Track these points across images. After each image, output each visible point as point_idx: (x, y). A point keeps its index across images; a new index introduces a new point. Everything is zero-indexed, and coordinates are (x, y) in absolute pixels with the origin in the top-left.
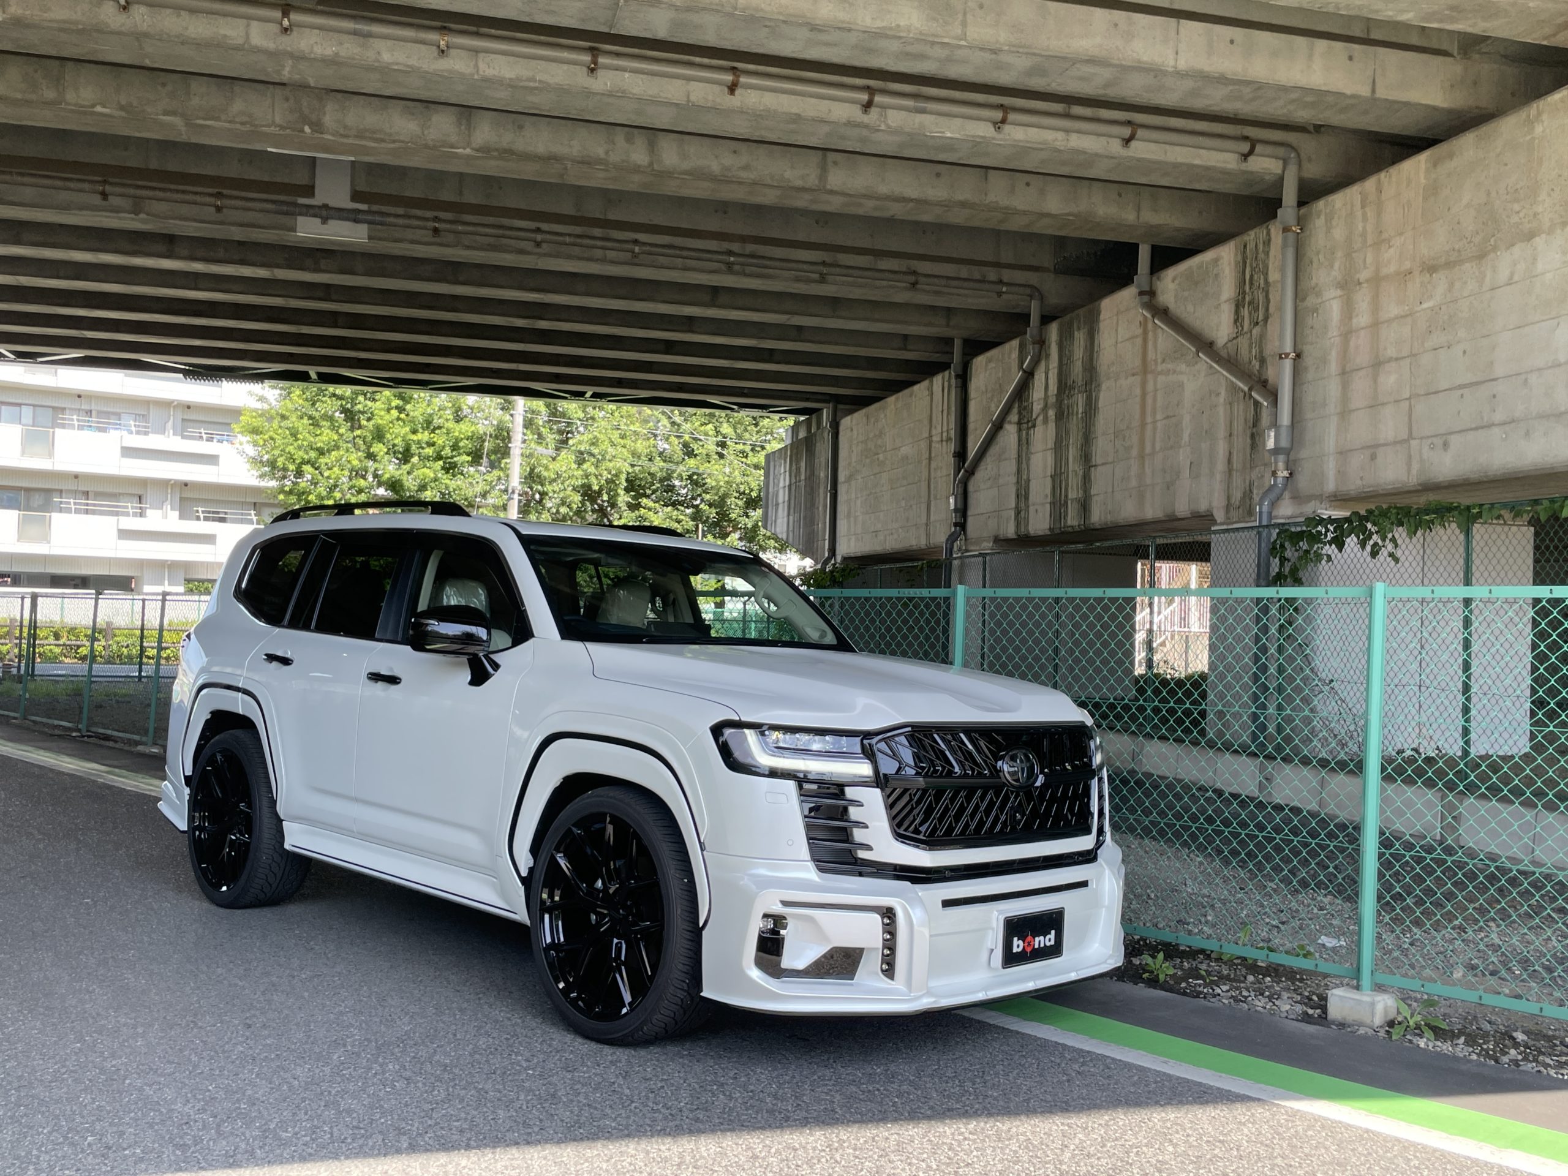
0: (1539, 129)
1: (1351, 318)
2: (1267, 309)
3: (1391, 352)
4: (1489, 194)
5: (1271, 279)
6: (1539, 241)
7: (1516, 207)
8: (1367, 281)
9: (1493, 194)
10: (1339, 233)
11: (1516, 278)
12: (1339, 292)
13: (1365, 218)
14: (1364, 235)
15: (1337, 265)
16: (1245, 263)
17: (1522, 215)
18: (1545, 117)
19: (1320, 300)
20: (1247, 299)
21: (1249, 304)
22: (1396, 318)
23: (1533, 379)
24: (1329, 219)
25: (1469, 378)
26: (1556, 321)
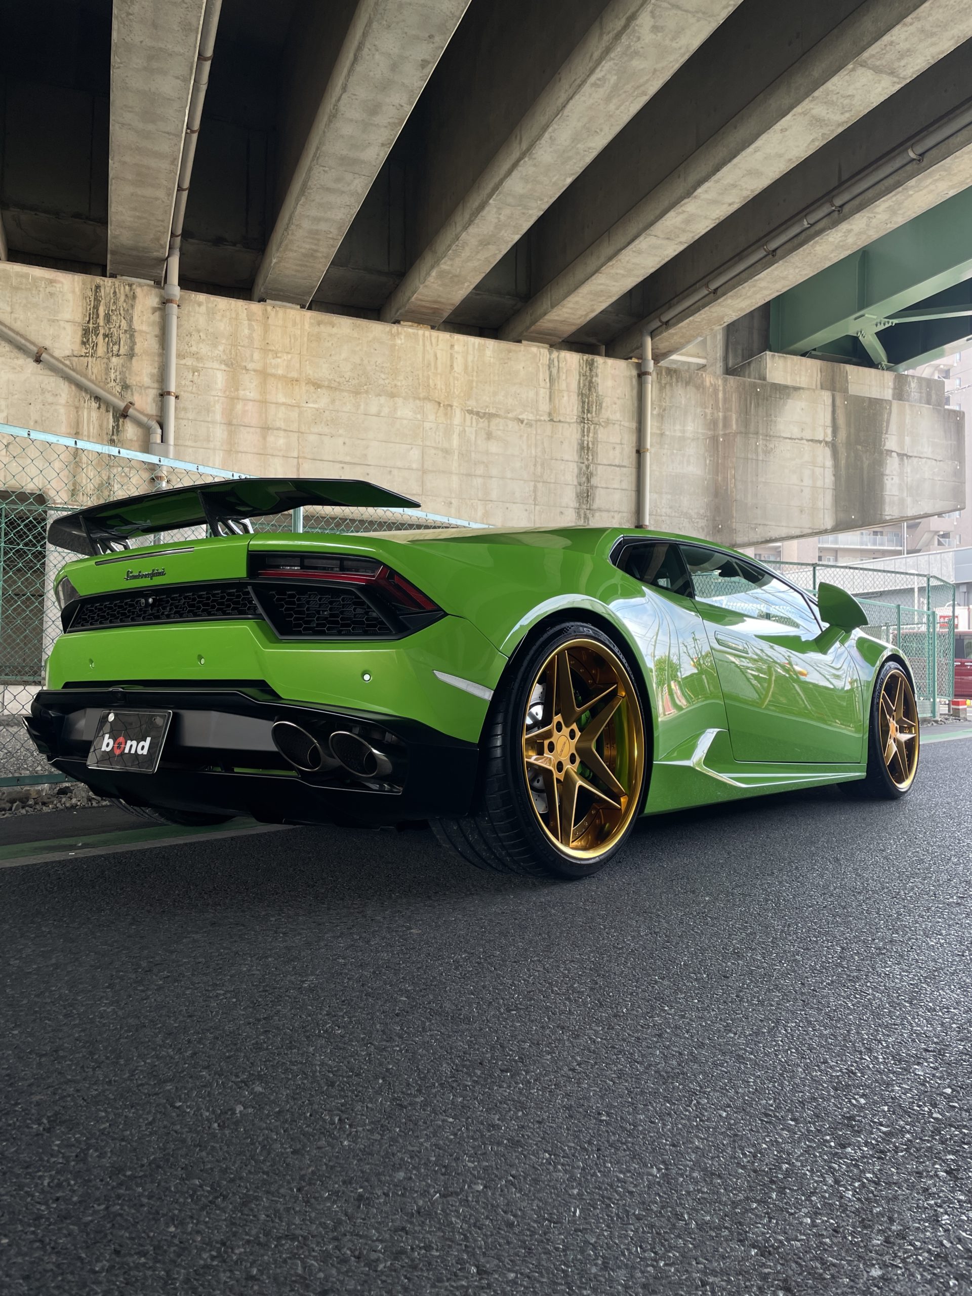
0: (399, 342)
1: (237, 390)
2: (132, 349)
3: (280, 424)
4: (362, 360)
5: (136, 325)
6: (399, 401)
7: (383, 376)
8: (255, 371)
9: (366, 362)
10: (223, 326)
11: (382, 414)
12: (223, 367)
13: (251, 327)
14: (250, 338)
15: (221, 348)
16: (97, 300)
17: (387, 381)
18: (402, 337)
19: (201, 365)
20: (102, 331)
21: (105, 336)
22: (283, 404)
23: (395, 472)
24: (211, 313)
25: (348, 459)
26: (409, 446)
